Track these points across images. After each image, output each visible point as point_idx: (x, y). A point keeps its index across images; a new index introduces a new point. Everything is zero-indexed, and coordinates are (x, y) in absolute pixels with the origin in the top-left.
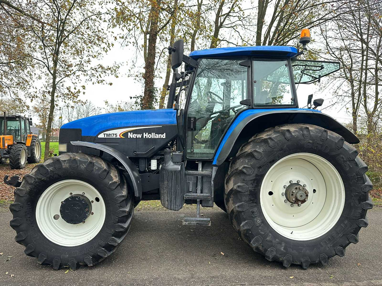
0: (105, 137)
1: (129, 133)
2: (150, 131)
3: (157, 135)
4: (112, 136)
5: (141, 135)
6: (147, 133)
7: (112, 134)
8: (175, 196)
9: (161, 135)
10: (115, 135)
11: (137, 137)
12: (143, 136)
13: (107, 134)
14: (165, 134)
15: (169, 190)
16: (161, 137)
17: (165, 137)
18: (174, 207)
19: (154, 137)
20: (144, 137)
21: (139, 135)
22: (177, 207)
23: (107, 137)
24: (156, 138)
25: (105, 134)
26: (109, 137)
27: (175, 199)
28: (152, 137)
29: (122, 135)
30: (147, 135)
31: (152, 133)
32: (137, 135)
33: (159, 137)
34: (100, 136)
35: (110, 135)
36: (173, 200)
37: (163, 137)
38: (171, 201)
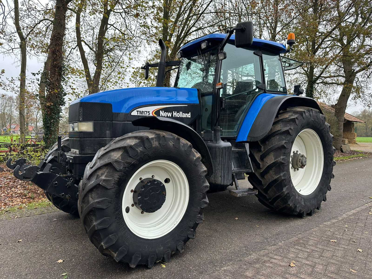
0: (138, 114)
1: (161, 111)
2: (178, 110)
3: (184, 114)
4: (145, 114)
5: (171, 113)
6: (176, 112)
7: (145, 111)
8: (228, 171)
9: (187, 114)
10: (148, 113)
11: (167, 115)
12: (172, 115)
13: (140, 111)
14: (190, 113)
15: (223, 166)
16: (187, 117)
17: (190, 117)
18: (227, 182)
19: (182, 117)
20: (174, 116)
21: (169, 113)
22: (229, 181)
23: (141, 115)
24: (183, 117)
25: (138, 111)
26: (142, 115)
27: (227, 174)
28: (180, 117)
29: (155, 113)
30: (176, 114)
31: (180, 112)
32: (168, 113)
33: (186, 117)
34: (133, 114)
35: (143, 113)
36: (226, 176)
37: (189, 117)
38: (224, 176)
